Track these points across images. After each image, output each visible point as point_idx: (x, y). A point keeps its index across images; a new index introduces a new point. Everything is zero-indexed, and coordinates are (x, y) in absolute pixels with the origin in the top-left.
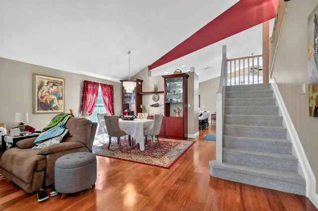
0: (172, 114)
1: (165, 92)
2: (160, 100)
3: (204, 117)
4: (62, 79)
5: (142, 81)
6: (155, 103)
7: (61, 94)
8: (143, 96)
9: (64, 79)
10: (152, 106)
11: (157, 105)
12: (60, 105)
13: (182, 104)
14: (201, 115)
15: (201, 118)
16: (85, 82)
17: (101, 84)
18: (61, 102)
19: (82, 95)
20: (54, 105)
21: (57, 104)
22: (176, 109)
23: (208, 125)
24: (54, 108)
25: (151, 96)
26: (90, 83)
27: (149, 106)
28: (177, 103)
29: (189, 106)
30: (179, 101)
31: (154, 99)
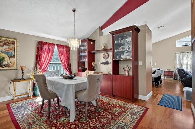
0: (121, 72)
1: (112, 49)
2: (109, 58)
3: (157, 74)
4: (14, 39)
5: (94, 41)
6: (105, 61)
7: (13, 52)
8: (95, 55)
9: (17, 39)
10: (103, 63)
11: (107, 63)
12: (12, 63)
13: (131, 61)
14: (154, 73)
15: (154, 76)
16: (39, 42)
17: (57, 45)
18: (13, 60)
19: (37, 54)
20: (4, 63)
21: (9, 62)
22: (125, 67)
23: (161, 82)
24: (5, 65)
25: (102, 54)
26: (45, 43)
27: (100, 63)
28: (126, 60)
29: (140, 63)
30: (128, 58)
31: (104, 57)
